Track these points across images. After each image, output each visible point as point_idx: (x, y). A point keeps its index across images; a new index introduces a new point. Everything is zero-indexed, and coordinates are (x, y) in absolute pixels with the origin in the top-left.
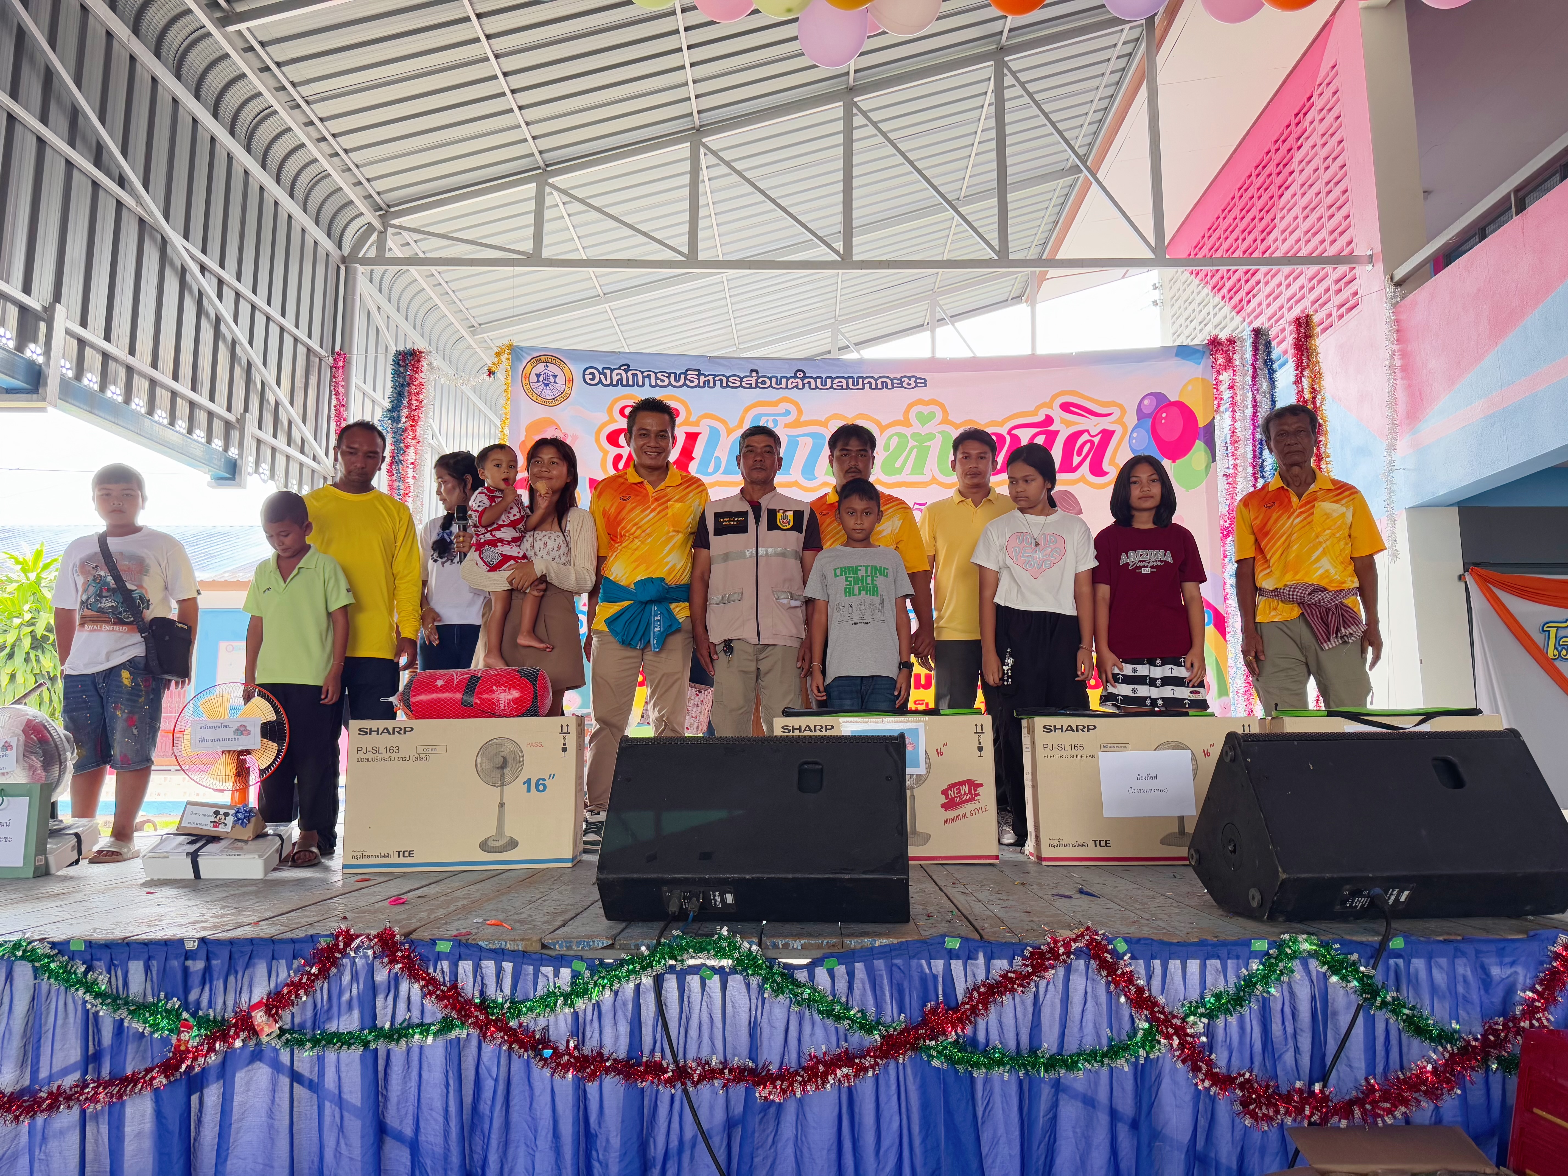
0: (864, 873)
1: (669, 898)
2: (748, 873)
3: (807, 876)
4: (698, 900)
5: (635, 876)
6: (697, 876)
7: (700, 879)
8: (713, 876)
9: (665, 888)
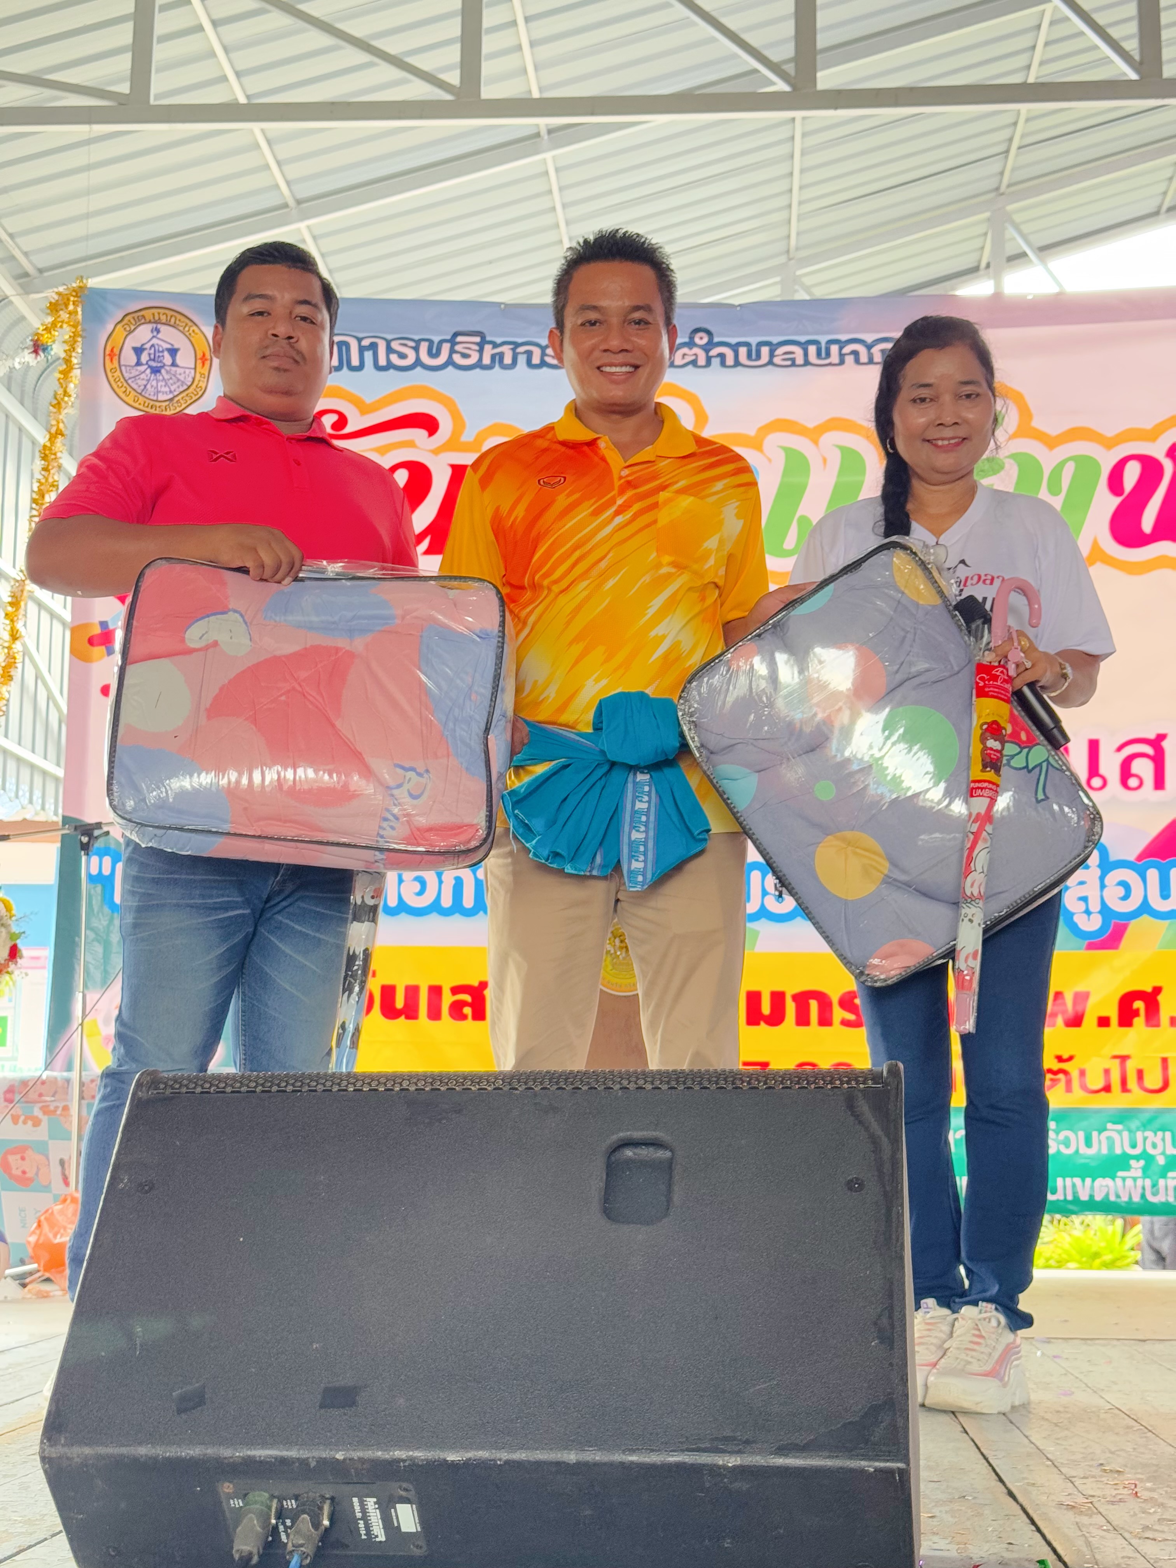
0: (782, 1451)
1: (239, 1514)
2: (453, 1447)
3: (618, 1457)
4: (316, 1524)
5: (143, 1451)
6: (312, 1454)
7: (322, 1462)
8: (356, 1454)
9: (227, 1488)
